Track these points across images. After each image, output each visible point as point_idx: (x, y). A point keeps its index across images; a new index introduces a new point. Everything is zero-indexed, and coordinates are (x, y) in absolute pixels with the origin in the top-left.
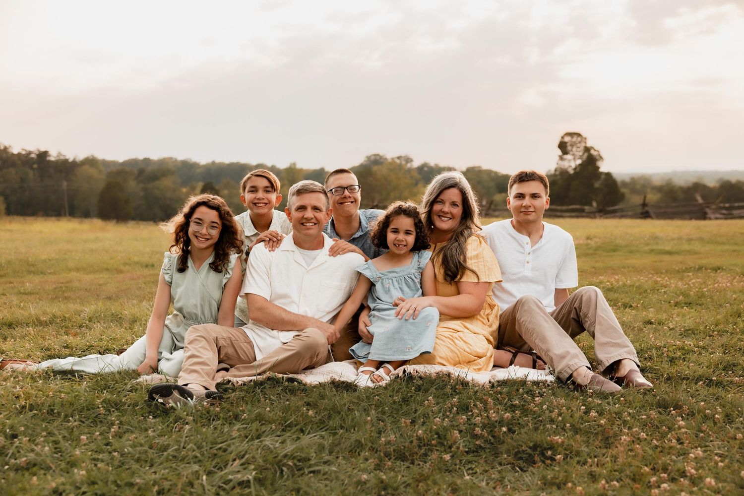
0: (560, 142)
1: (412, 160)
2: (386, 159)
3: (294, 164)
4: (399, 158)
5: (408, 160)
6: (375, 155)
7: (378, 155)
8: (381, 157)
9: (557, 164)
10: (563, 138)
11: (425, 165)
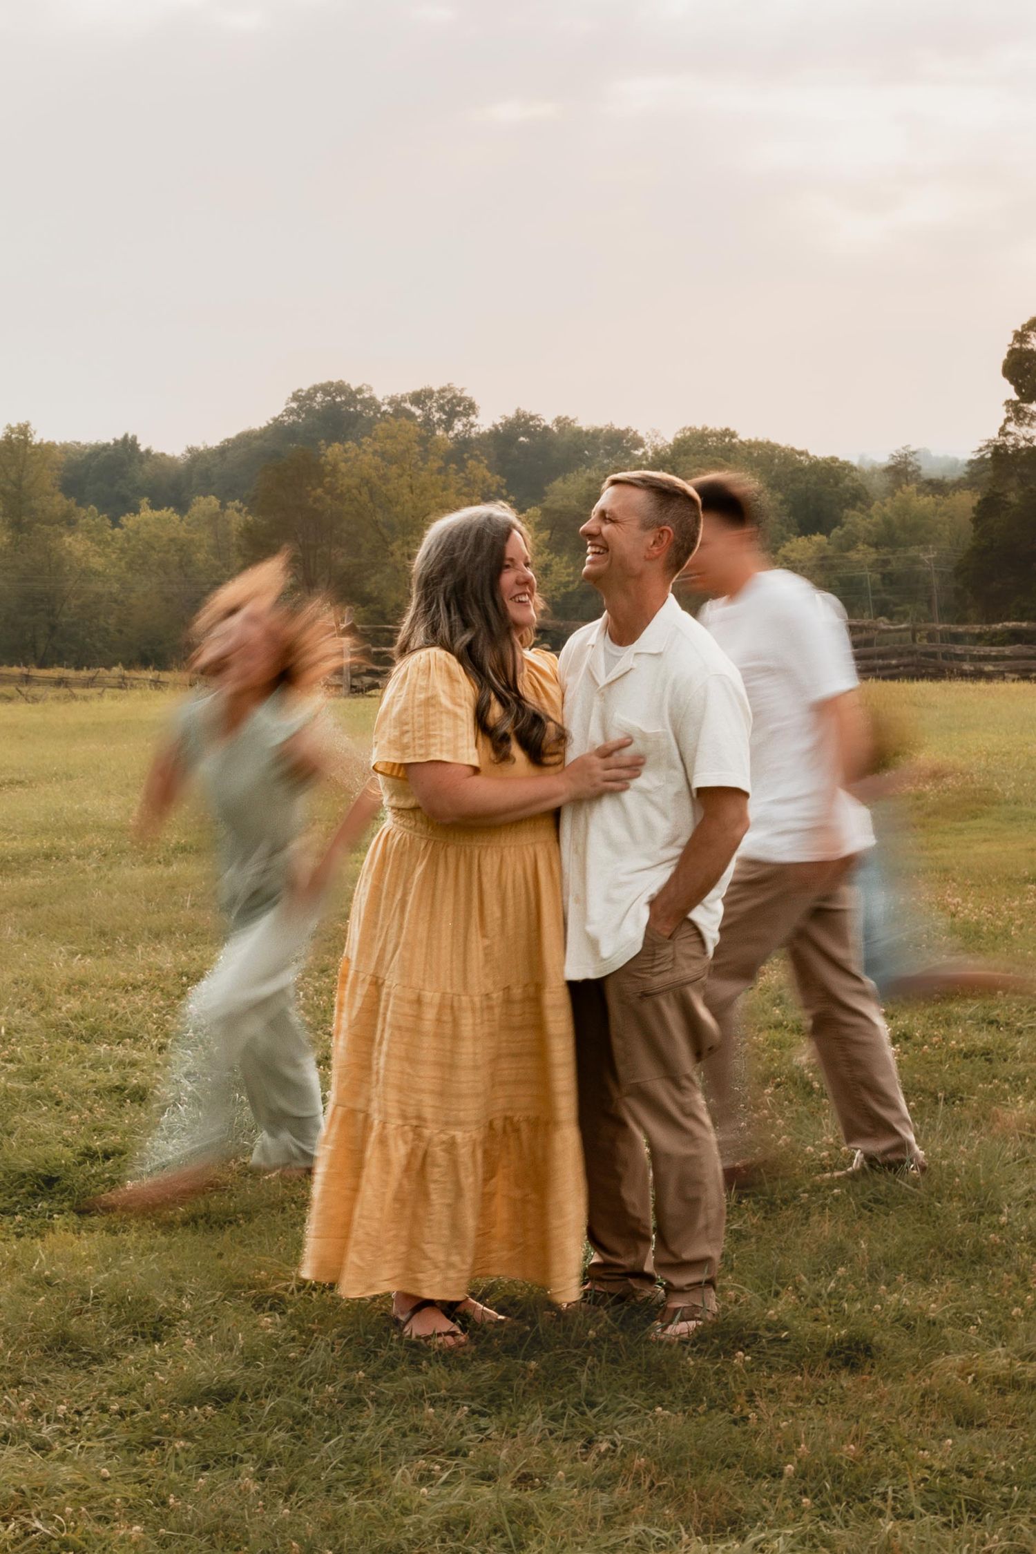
0: (1012, 353)
1: (471, 408)
2: (371, 403)
3: (24, 430)
4: (419, 398)
5: (457, 407)
6: (325, 389)
7: (341, 388)
8: (353, 396)
9: (1003, 432)
10: (1021, 337)
11: (520, 425)
